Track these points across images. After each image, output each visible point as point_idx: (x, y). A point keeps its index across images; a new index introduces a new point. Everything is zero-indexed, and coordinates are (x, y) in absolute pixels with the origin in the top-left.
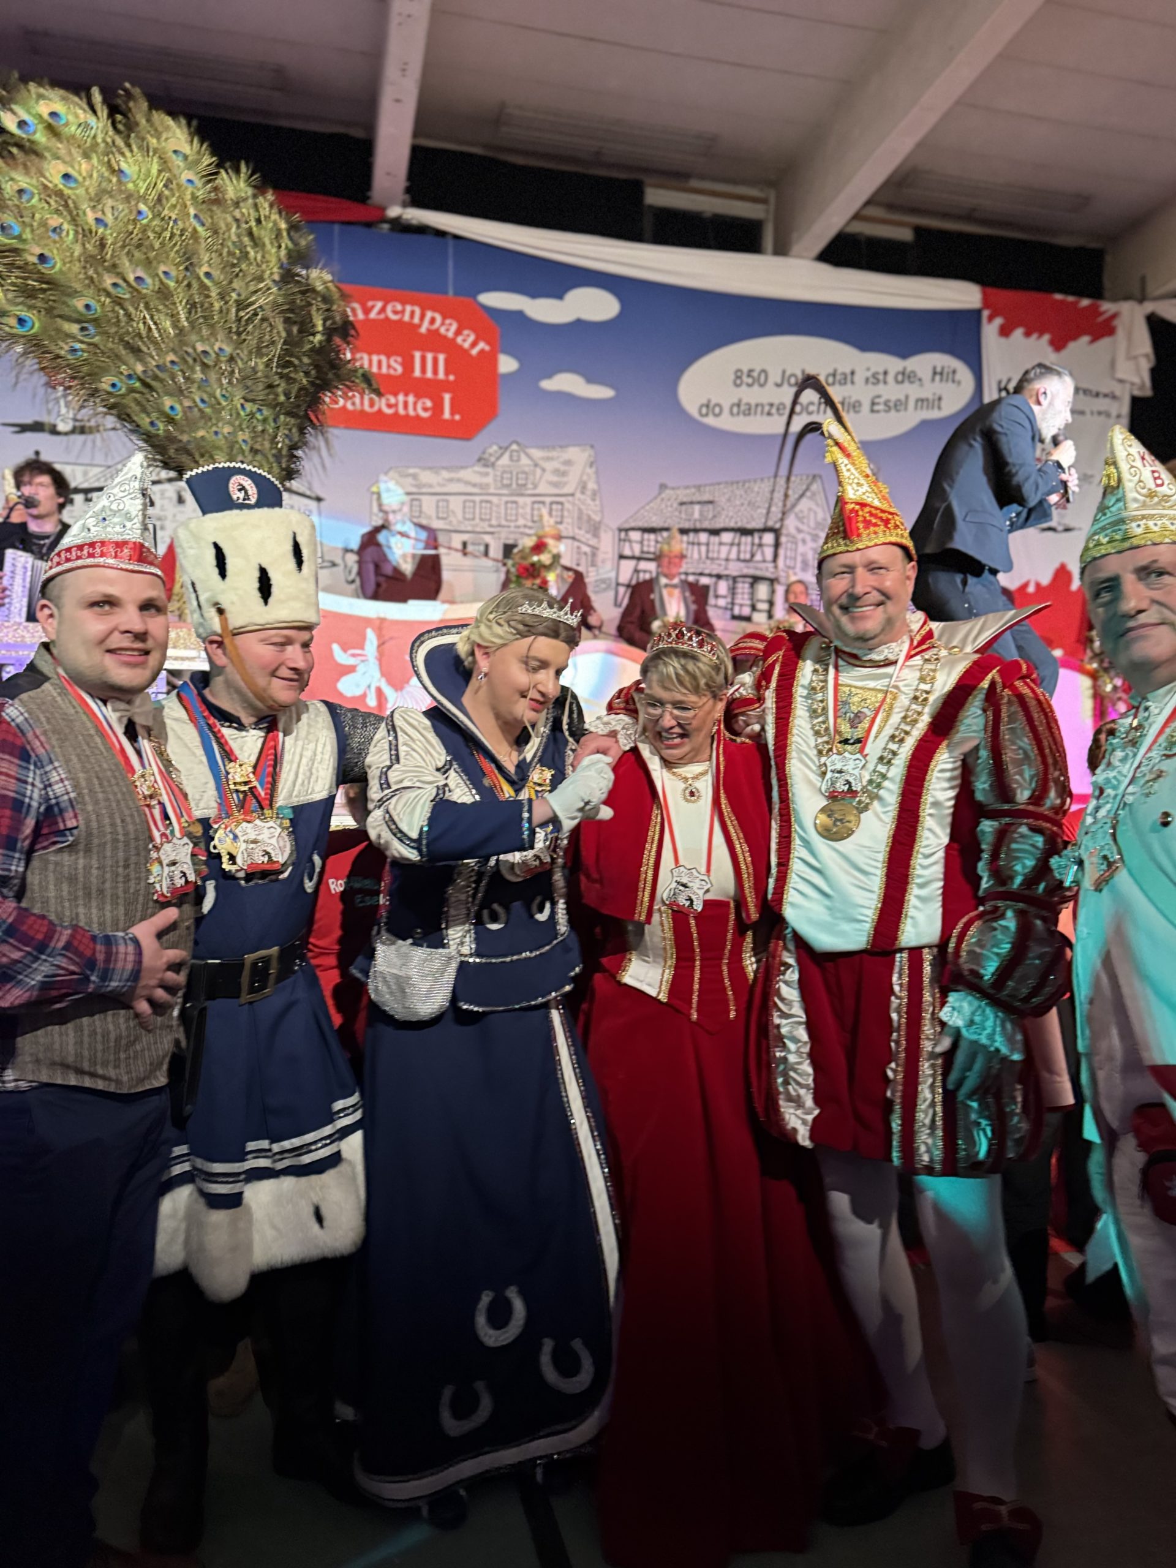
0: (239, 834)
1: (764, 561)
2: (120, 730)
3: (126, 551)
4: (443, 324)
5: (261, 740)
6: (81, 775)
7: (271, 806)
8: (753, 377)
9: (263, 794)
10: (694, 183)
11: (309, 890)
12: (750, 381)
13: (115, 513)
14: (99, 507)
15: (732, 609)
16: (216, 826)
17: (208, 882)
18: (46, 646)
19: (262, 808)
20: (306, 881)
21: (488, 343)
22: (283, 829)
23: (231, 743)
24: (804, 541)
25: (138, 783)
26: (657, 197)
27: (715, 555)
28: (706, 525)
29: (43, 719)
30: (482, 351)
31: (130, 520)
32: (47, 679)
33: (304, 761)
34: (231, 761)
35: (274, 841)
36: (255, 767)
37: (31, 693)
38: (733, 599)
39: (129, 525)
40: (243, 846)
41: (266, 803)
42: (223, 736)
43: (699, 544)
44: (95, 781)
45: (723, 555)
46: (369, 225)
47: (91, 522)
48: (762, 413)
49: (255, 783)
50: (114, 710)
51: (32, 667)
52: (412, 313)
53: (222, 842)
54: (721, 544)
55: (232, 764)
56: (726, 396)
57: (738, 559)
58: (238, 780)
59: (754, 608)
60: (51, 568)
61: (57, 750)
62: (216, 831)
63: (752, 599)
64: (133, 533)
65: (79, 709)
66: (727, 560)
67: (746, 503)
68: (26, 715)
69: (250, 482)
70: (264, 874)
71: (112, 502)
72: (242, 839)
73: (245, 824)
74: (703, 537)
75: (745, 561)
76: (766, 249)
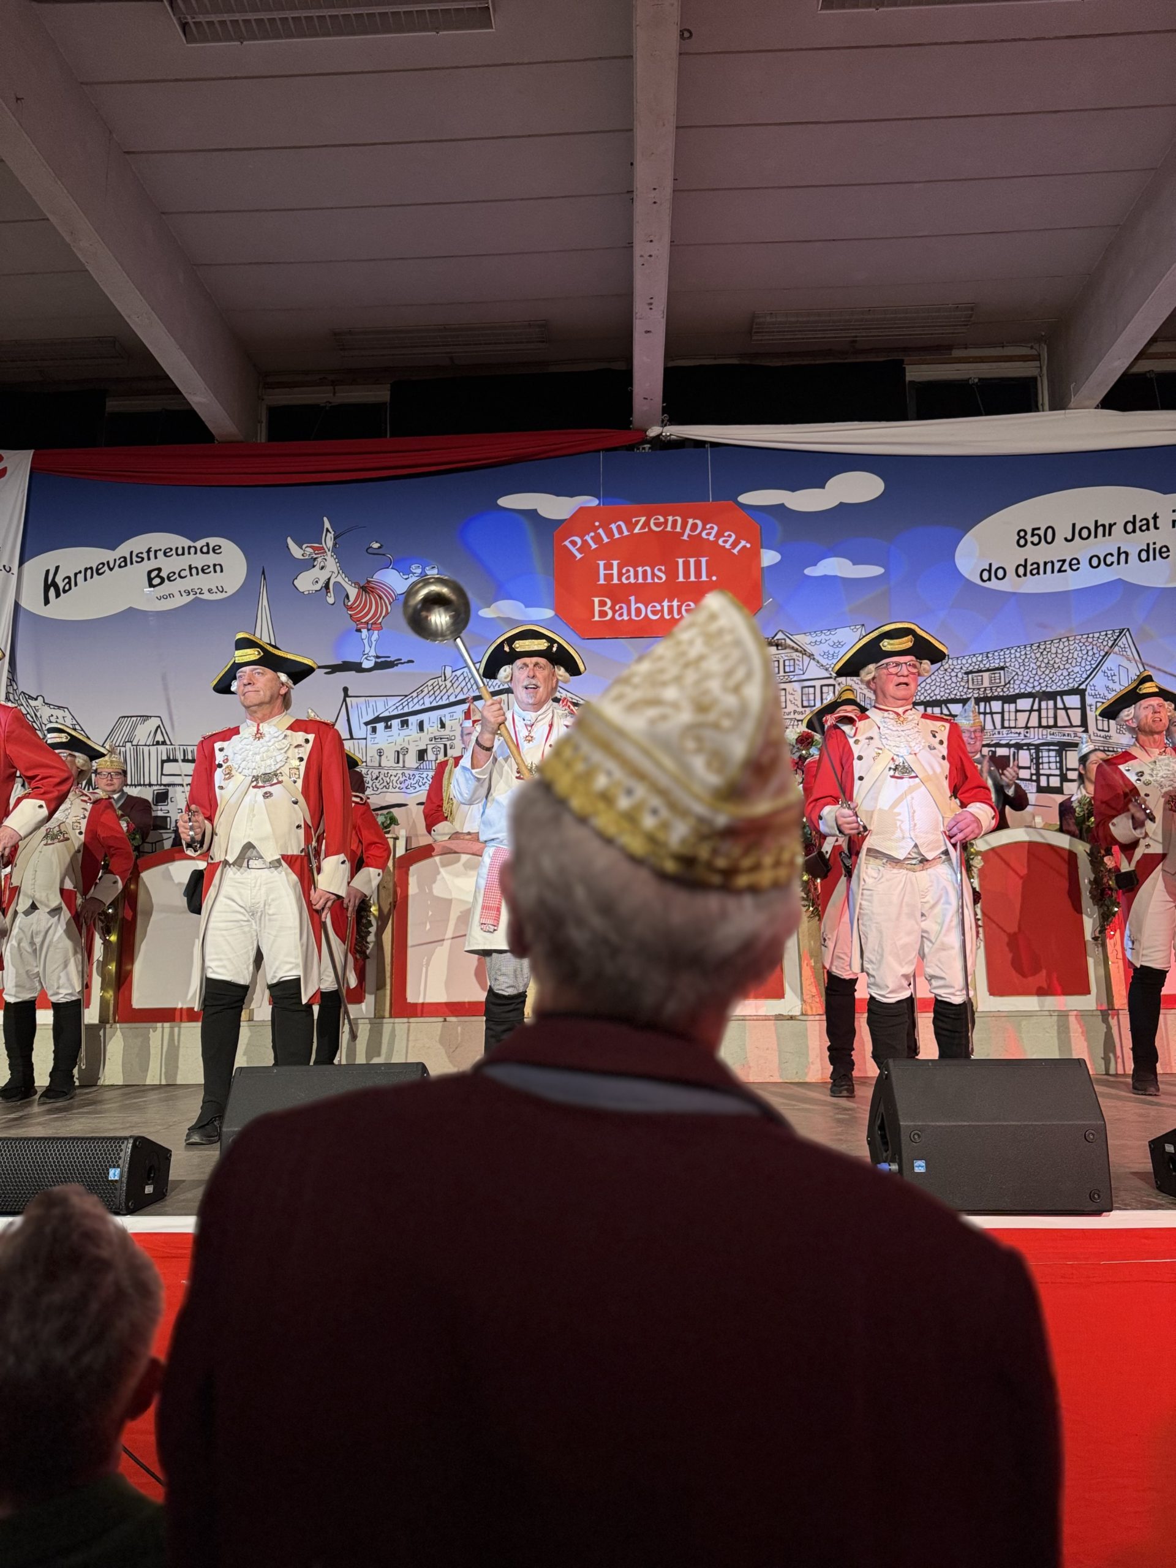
4: (704, 528)
8: (1039, 535)
10: (957, 353)
12: (1036, 539)
21: (747, 542)
26: (917, 373)
30: (744, 547)
46: (630, 448)
48: (1053, 572)
52: (675, 522)
54: (1017, 711)
56: (1010, 557)
57: (1040, 726)
76: (1043, 405)
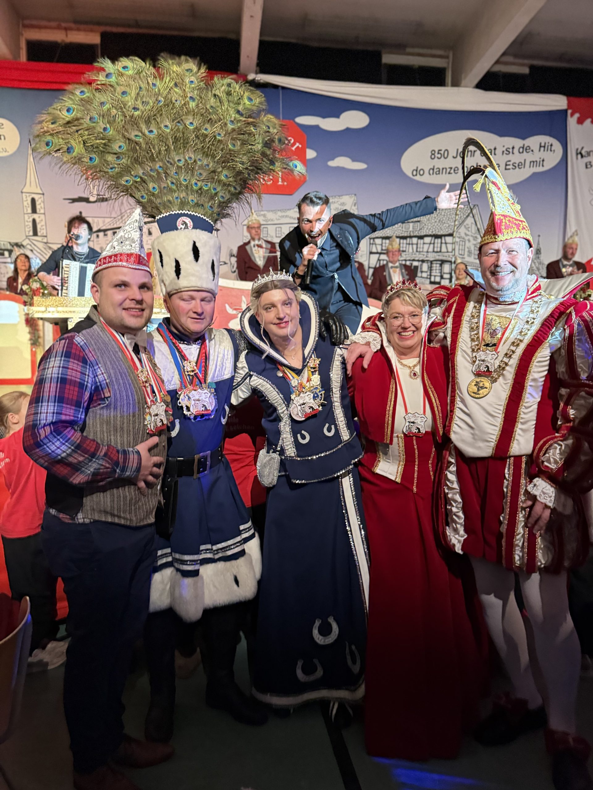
0: (191, 397)
1: (448, 252)
2: (131, 349)
3: (132, 259)
5: (198, 350)
6: (112, 371)
7: (205, 383)
8: (441, 154)
9: (201, 376)
10: (409, 50)
11: (224, 423)
12: (439, 156)
13: (126, 239)
14: (119, 236)
15: (430, 278)
16: (180, 393)
17: (176, 420)
18: (95, 307)
19: (201, 383)
20: (222, 418)
21: (301, 143)
22: (211, 393)
23: (184, 351)
24: (469, 241)
25: (139, 375)
26: (388, 59)
27: (421, 250)
28: (416, 234)
29: (93, 343)
30: (298, 148)
31: (134, 242)
32: (95, 323)
33: (219, 359)
34: (185, 360)
35: (207, 400)
36: (196, 363)
37: (88, 330)
38: (431, 273)
39: (133, 245)
40: (193, 402)
41: (203, 381)
42: (180, 348)
43: (412, 244)
44: (118, 373)
45: (425, 250)
47: (115, 244)
48: (446, 173)
49: (197, 371)
50: (128, 339)
51: (88, 318)
53: (183, 401)
54: (424, 243)
55: (186, 362)
56: (427, 164)
57: (434, 251)
58: (189, 370)
59: (442, 277)
60: (97, 267)
61: (100, 358)
62: (180, 395)
63: (441, 273)
64: (135, 249)
65: (111, 338)
66: (427, 252)
67: (438, 221)
68: (85, 341)
69: (189, 220)
70: (202, 416)
71: (125, 234)
72: (192, 399)
73: (193, 392)
74: (415, 240)
75: (437, 252)
76: (448, 84)
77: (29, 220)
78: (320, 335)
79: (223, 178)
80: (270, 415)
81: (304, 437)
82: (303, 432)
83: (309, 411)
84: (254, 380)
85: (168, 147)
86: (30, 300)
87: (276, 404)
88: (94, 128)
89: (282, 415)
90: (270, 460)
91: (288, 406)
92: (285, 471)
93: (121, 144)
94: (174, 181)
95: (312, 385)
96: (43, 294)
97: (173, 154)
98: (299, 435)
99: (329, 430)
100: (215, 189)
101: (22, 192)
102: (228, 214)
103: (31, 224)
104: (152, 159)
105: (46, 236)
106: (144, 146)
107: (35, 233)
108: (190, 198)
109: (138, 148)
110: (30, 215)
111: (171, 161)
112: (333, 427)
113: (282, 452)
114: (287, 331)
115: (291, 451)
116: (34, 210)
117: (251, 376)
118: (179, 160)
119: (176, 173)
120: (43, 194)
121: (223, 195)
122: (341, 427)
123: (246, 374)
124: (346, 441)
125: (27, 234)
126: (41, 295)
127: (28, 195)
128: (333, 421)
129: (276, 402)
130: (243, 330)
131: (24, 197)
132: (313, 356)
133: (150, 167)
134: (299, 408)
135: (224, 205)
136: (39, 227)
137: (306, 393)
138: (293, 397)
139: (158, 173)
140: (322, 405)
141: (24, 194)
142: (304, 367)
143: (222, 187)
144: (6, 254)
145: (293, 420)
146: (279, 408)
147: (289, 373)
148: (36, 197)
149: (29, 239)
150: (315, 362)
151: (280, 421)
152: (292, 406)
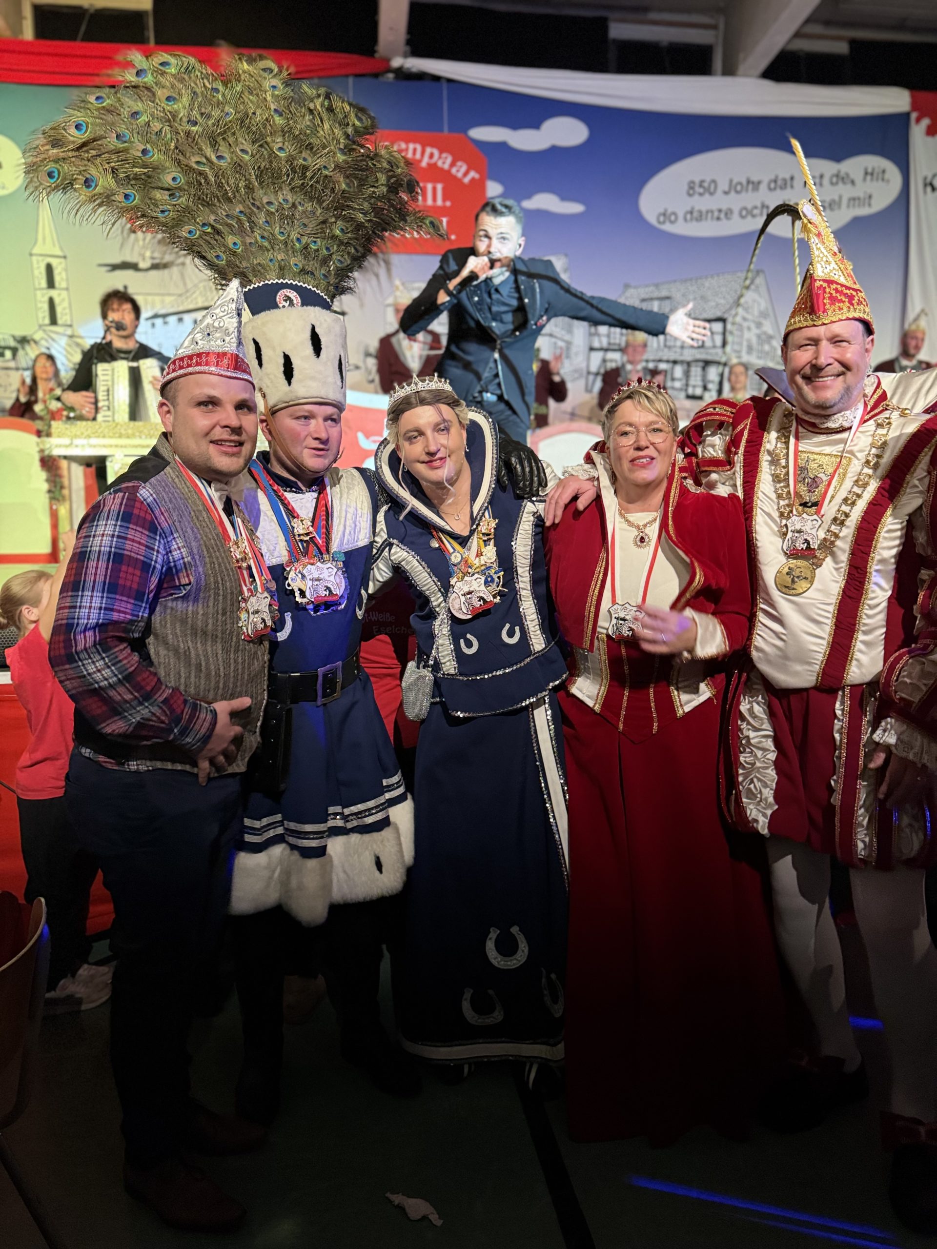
0: (306, 574)
1: (714, 347)
2: (220, 507)
3: (226, 361)
4: (440, 157)
5: (315, 501)
7: (328, 552)
8: (704, 188)
9: (320, 542)
10: (653, 16)
11: (360, 617)
12: (701, 190)
13: (216, 330)
14: (204, 324)
15: (686, 390)
16: (288, 569)
17: (285, 615)
18: (165, 435)
19: (321, 553)
20: (357, 609)
21: (477, 171)
22: (339, 569)
23: (293, 503)
24: (749, 329)
25: (232, 549)
26: (620, 31)
29: (166, 499)
30: (473, 180)
31: (229, 335)
32: (167, 463)
33: (349, 517)
34: (294, 517)
35: (332, 579)
36: (313, 521)
37: (158, 477)
38: (687, 381)
39: (227, 339)
40: (310, 584)
41: (324, 549)
42: (286, 498)
46: (376, 76)
47: (199, 337)
48: (712, 218)
49: (314, 534)
50: (216, 490)
51: (155, 452)
52: (415, 150)
53: (294, 582)
55: (296, 520)
56: (681, 205)
58: (301, 532)
59: (705, 388)
60: (168, 374)
61: (177, 524)
62: (289, 573)
63: (704, 381)
64: (231, 346)
65: (191, 489)
67: (699, 297)
68: (154, 496)
69: (295, 293)
70: (326, 605)
71: (214, 321)
72: (309, 578)
73: (310, 566)
76: (716, 71)
77: (43, 299)
78: (498, 481)
79: (338, 232)
80: (422, 608)
81: (469, 644)
82: (469, 636)
83: (478, 604)
84: (396, 553)
85: (250, 183)
86: (46, 428)
87: (427, 593)
88: (126, 150)
89: (437, 609)
90: (418, 679)
91: (445, 595)
92: (441, 696)
93: (174, 174)
94: (266, 234)
95: (483, 562)
96: (68, 418)
97: (259, 193)
98: (462, 641)
99: (511, 634)
100: (327, 249)
101: (31, 255)
102: (351, 289)
103: (46, 307)
104: (229, 200)
105: (70, 326)
106: (212, 178)
107: (54, 321)
108: (293, 261)
109: (203, 181)
110: (45, 291)
111: (258, 203)
112: (517, 629)
113: (436, 667)
114: (443, 473)
115: (449, 666)
116: (51, 284)
117: (391, 545)
118: (270, 203)
119: (267, 222)
120: (65, 257)
121: (339, 258)
122: (531, 629)
123: (383, 542)
124: (538, 652)
125: (41, 322)
126: (64, 418)
127: (40, 258)
128: (518, 620)
129: (428, 590)
130: (378, 474)
131: (35, 262)
132: (486, 514)
133: (226, 211)
134: (463, 599)
135: (343, 273)
136: (59, 310)
137: (473, 575)
138: (453, 581)
139: (239, 221)
140: (500, 594)
141: (34, 258)
142: (472, 532)
143: (338, 246)
144: (8, 354)
145: (453, 618)
146: (432, 599)
147: (449, 545)
148: (54, 262)
149: (44, 331)
150: (489, 524)
151: (435, 618)
152: (452, 596)
